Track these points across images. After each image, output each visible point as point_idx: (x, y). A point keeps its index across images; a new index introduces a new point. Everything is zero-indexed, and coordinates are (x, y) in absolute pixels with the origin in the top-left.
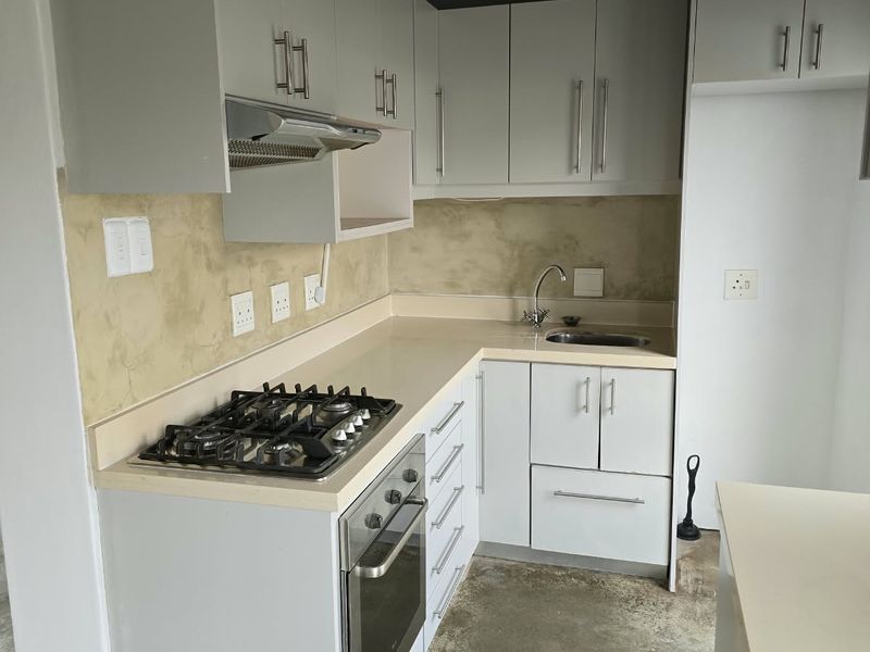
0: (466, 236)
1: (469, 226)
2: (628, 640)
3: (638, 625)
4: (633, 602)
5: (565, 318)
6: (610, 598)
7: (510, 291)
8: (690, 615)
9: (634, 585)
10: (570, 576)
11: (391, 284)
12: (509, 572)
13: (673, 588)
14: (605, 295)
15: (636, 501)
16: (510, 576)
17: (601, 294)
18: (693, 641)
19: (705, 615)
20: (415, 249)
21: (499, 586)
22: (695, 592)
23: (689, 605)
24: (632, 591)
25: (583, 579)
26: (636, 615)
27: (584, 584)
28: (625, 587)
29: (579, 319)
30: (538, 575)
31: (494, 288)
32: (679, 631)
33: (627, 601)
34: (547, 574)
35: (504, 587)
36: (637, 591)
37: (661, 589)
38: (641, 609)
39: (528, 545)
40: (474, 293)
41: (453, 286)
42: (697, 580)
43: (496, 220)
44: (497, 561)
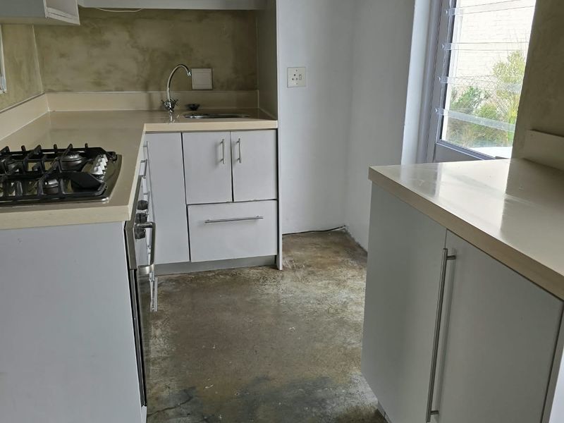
0: (105, 44)
1: (107, 36)
2: (268, 300)
3: (270, 291)
4: (261, 280)
5: (189, 105)
6: (247, 281)
7: (146, 87)
8: (295, 279)
9: (258, 271)
10: (218, 275)
11: (45, 85)
12: (178, 281)
13: (281, 268)
14: (214, 88)
15: (257, 218)
16: (179, 283)
17: (210, 87)
18: (303, 292)
19: (303, 277)
20: (62, 56)
21: (175, 290)
22: (293, 267)
23: (293, 274)
24: (259, 275)
25: (227, 274)
26: (267, 287)
27: (228, 277)
28: (254, 273)
29: (199, 106)
30: (196, 279)
31: (132, 86)
32: (294, 289)
33: (258, 280)
34: (203, 277)
35: (178, 290)
36: (261, 273)
37: (273, 270)
38: (268, 282)
39: (188, 260)
40: (117, 90)
41: (99, 85)
42: (291, 261)
43: (129, 32)
44: (167, 277)
